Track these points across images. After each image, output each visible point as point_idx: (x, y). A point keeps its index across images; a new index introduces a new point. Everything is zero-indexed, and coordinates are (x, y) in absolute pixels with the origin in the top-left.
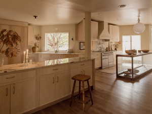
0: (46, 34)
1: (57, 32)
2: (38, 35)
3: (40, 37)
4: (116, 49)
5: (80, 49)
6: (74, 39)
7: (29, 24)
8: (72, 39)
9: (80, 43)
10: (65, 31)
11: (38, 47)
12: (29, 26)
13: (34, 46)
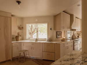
0: (27, 25)
1: (37, 23)
2: (21, 25)
3: (22, 28)
4: (78, 37)
5: (57, 38)
6: (53, 29)
7: (12, 16)
8: (51, 29)
9: (57, 32)
10: (44, 22)
11: (20, 36)
12: (12, 17)
13: (17, 35)
